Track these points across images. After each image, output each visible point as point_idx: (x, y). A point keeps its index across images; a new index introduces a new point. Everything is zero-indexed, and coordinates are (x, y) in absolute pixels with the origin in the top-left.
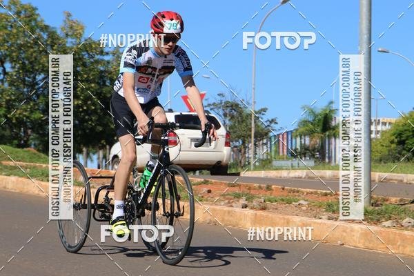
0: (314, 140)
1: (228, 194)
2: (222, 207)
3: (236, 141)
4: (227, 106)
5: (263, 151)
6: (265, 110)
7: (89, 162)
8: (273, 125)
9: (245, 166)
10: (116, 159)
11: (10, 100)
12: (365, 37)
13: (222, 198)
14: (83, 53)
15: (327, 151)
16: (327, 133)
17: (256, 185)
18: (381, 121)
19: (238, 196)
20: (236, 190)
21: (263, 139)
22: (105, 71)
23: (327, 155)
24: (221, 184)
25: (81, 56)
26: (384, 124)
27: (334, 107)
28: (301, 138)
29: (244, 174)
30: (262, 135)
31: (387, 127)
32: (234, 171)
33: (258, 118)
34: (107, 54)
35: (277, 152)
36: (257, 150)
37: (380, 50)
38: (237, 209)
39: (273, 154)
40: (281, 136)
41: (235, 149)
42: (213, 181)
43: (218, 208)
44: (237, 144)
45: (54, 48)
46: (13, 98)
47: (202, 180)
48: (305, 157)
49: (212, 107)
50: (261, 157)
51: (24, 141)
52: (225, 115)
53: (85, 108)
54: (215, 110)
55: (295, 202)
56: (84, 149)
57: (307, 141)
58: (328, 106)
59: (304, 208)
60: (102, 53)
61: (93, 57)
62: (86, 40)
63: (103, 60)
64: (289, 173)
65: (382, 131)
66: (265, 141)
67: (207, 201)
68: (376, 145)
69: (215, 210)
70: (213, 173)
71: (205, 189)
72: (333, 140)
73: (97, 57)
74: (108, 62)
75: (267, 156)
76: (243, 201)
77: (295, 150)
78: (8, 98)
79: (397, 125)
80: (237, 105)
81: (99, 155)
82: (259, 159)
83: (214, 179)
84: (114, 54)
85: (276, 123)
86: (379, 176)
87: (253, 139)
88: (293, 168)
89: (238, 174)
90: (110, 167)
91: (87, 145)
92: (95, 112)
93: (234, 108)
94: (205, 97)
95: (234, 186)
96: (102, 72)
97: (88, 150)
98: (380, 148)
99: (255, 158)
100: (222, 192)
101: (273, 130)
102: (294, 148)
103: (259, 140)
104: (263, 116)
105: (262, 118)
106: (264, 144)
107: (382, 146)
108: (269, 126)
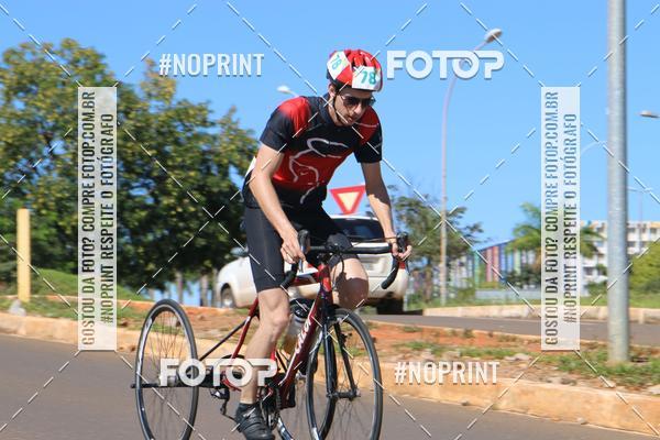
1: (403, 345)
3: (419, 260)
4: (403, 205)
5: (460, 276)
6: (461, 210)
7: (186, 295)
8: (475, 234)
9: (432, 298)
10: (226, 291)
11: (61, 199)
12: (617, 93)
13: (393, 350)
14: (175, 124)
17: (448, 330)
18: (648, 227)
19: (419, 348)
20: (417, 338)
21: (459, 257)
22: (210, 152)
24: (392, 328)
25: (172, 129)
26: (653, 230)
28: (522, 255)
29: (429, 312)
30: (457, 250)
32: (413, 308)
33: (452, 223)
34: (213, 124)
35: (483, 276)
36: (452, 274)
37: (645, 113)
39: (477, 280)
40: (489, 252)
41: (416, 272)
42: (380, 323)
44: (419, 265)
45: (131, 116)
46: (67, 195)
48: (528, 284)
50: (458, 285)
53: (180, 210)
55: (510, 356)
56: (178, 275)
57: (531, 259)
59: (524, 366)
60: (204, 123)
61: (190, 130)
62: (180, 103)
63: (206, 134)
64: (501, 310)
65: (651, 242)
66: (464, 259)
68: (641, 265)
70: (380, 312)
73: (198, 130)
74: (215, 138)
75: (468, 283)
76: (426, 354)
77: (513, 272)
78: (59, 195)
80: (418, 203)
81: (201, 284)
82: (456, 288)
83: (381, 321)
84: (223, 124)
85: (481, 231)
86: (645, 314)
87: (444, 257)
88: (508, 302)
89: (419, 313)
90: (219, 304)
91: (182, 268)
92: (194, 215)
93: (413, 207)
95: (413, 332)
96: (204, 153)
97: (184, 276)
98: (647, 268)
99: (447, 286)
100: (394, 342)
101: (476, 242)
102: (510, 270)
103: (455, 259)
104: (459, 220)
105: (458, 224)
106: (462, 264)
107: (651, 265)
108: (469, 236)
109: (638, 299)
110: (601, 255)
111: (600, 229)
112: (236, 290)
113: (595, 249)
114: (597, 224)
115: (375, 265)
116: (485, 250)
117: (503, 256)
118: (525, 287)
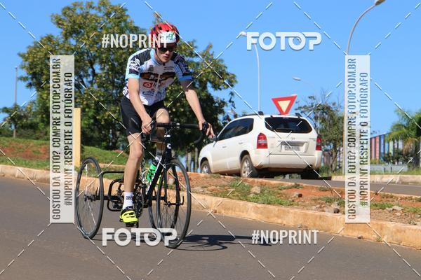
0: (407, 144)
1: (319, 199)
2: (313, 212)
3: (327, 145)
4: (318, 109)
9: (336, 170)
10: (205, 162)
11: (98, 102)
13: (313, 202)
19: (330, 201)
20: (328, 194)
22: (195, 73)
28: (394, 143)
29: (334, 178)
32: (325, 175)
34: (197, 55)
38: (329, 214)
40: (373, 140)
41: (326, 152)
42: (304, 185)
43: (310, 212)
44: (328, 148)
46: (102, 99)
47: (293, 184)
49: (303, 110)
51: (113, 143)
52: (316, 118)
54: (306, 113)
55: (389, 207)
57: (400, 145)
59: (398, 214)
60: (191, 54)
63: (192, 62)
64: (382, 178)
67: (298, 205)
69: (306, 215)
70: (304, 177)
71: (296, 193)
73: (187, 59)
74: (198, 64)
76: (335, 206)
78: (97, 99)
80: (328, 108)
81: (187, 158)
83: (305, 183)
84: (203, 56)
89: (329, 178)
90: (199, 170)
91: (175, 147)
92: (184, 114)
93: (325, 111)
94: (296, 100)
95: (326, 191)
97: (176, 153)
100: (313, 197)
112: (211, 162)
115: (301, 148)
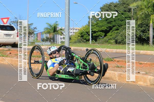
0: (50, 35)
2: (15, 59)
5: (32, 39)
6: (32, 24)
8: (35, 29)
13: (15, 56)
15: (55, 39)
16: (55, 33)
18: (75, 29)
21: (31, 35)
23: (55, 41)
24: (15, 50)
26: (76, 30)
27: (58, 23)
28: (46, 35)
30: (31, 33)
31: (77, 31)
33: (30, 27)
36: (30, 39)
37: (74, 2)
39: (35, 40)
40: (38, 34)
42: (12, 49)
43: (13, 59)
47: (8, 49)
48: (47, 41)
50: (31, 41)
57: (48, 35)
58: (56, 23)
65: (76, 32)
66: (32, 35)
68: (73, 37)
72: (57, 35)
75: (33, 41)
77: (44, 38)
79: (81, 30)
85: (36, 29)
86: (73, 48)
87: (28, 35)
88: (43, 45)
101: (35, 31)
102: (43, 38)
103: (30, 35)
104: (32, 26)
105: (31, 27)
106: (32, 36)
107: (75, 37)
108: (34, 30)
109: (72, 45)
110: (64, 35)
111: (64, 29)
113: (63, 34)
114: (63, 28)
116: (38, 33)
117: (42, 35)
118: (47, 42)
